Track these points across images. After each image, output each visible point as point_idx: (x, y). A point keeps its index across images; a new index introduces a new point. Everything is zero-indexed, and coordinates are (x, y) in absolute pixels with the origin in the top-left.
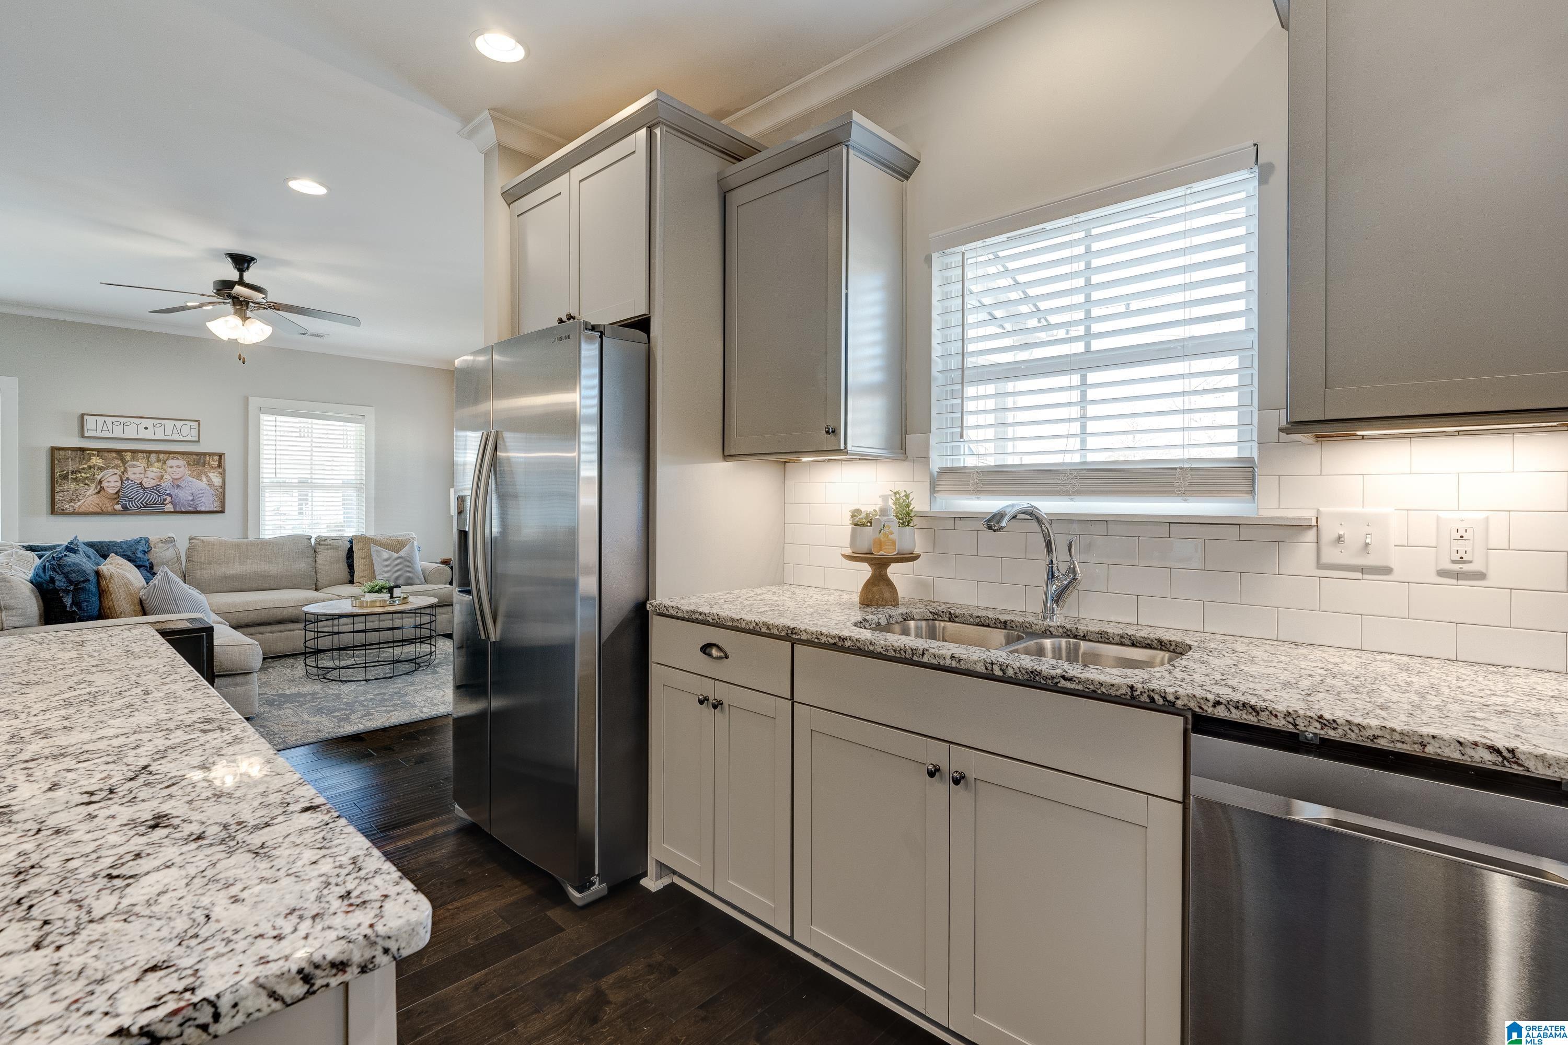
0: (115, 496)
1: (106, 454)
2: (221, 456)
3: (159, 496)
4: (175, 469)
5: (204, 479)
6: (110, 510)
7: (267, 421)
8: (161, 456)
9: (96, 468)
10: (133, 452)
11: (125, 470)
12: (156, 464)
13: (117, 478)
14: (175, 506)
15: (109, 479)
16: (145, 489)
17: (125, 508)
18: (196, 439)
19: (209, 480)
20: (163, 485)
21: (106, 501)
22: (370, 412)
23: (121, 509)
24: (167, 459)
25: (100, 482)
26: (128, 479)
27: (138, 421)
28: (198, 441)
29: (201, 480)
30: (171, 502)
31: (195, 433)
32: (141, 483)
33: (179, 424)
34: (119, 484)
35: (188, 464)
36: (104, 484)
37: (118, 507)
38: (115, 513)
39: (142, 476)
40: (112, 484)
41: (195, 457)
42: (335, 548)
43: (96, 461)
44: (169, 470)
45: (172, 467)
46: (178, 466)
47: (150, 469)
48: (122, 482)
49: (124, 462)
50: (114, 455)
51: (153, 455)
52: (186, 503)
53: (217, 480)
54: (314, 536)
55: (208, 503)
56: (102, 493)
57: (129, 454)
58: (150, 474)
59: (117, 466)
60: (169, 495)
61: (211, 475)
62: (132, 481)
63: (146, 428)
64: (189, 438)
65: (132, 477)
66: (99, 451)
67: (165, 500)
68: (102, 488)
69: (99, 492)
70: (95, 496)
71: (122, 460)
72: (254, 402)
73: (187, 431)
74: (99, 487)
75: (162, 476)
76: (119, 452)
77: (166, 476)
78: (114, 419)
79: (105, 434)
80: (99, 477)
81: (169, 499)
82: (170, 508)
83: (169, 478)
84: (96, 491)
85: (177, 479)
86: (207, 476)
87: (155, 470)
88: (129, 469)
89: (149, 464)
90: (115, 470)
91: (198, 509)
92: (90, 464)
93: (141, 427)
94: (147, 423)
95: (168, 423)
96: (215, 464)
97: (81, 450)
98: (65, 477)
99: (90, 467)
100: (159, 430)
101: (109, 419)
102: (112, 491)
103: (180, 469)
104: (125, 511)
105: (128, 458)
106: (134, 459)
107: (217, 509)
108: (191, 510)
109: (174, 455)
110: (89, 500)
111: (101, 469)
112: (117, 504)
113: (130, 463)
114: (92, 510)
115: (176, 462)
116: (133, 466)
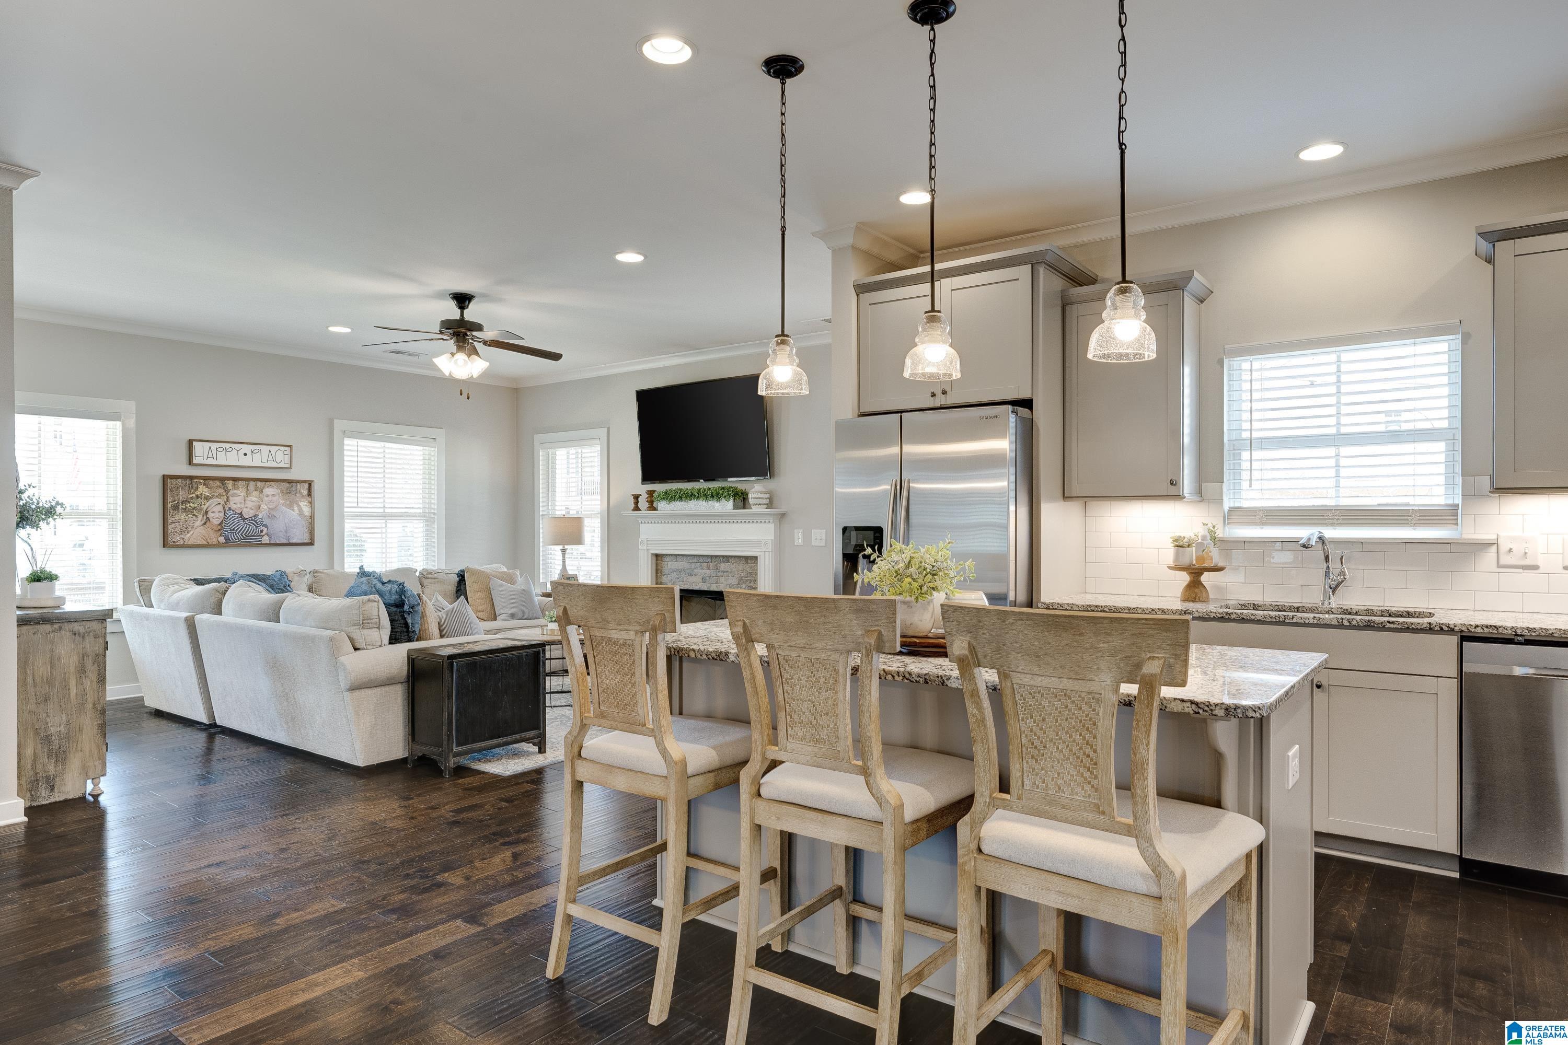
0: (219, 528)
1: (211, 482)
2: (310, 483)
3: (256, 527)
4: (270, 498)
5: (296, 509)
6: (215, 542)
7: (350, 444)
8: (259, 484)
9: (203, 497)
10: (235, 480)
11: (228, 500)
12: (255, 493)
13: (220, 508)
14: (270, 538)
15: (214, 510)
16: (245, 519)
17: (227, 539)
18: (287, 465)
19: (300, 510)
20: (260, 515)
21: (212, 533)
22: (440, 434)
23: (224, 541)
24: (264, 487)
25: (206, 512)
26: (230, 509)
27: (238, 446)
28: (290, 468)
29: (293, 510)
30: (267, 534)
31: (287, 460)
32: (241, 514)
33: (273, 449)
34: (222, 515)
35: (282, 492)
36: (210, 515)
37: (222, 539)
38: (218, 546)
39: (242, 505)
40: (217, 515)
41: (286, 485)
42: (442, 582)
43: (203, 490)
44: (266, 499)
45: (267, 496)
46: (273, 495)
47: (249, 498)
48: (225, 512)
49: (227, 491)
50: (218, 483)
51: (252, 483)
52: (280, 535)
53: (306, 510)
54: (419, 569)
55: (300, 535)
56: (208, 524)
57: (231, 482)
58: (250, 504)
59: (220, 496)
60: (265, 526)
61: (301, 504)
62: (233, 511)
63: (245, 454)
64: (282, 465)
65: (233, 507)
66: (206, 478)
67: (262, 531)
68: (208, 519)
69: (205, 524)
70: (202, 527)
71: (224, 489)
72: (339, 425)
73: (280, 457)
74: (205, 518)
75: (259, 506)
76: (222, 480)
77: (264, 506)
78: (218, 445)
79: (210, 461)
80: (205, 507)
81: (265, 530)
82: (266, 540)
83: (266, 507)
84: (203, 522)
85: (272, 509)
86: (299, 506)
87: (254, 499)
88: (231, 498)
89: (248, 494)
90: (219, 500)
91: (291, 542)
92: (198, 493)
93: (241, 453)
94: (247, 448)
95: (265, 449)
96: (305, 492)
97: (191, 478)
98: (176, 508)
99: (197, 497)
100: (257, 456)
101: (213, 445)
102: (216, 522)
103: (274, 498)
104: (228, 543)
105: (230, 487)
106: (235, 487)
107: (307, 541)
108: (285, 542)
109: (271, 483)
110: (197, 532)
111: (207, 498)
112: (221, 535)
113: (232, 492)
114: (199, 542)
115: (270, 490)
116: (234, 495)
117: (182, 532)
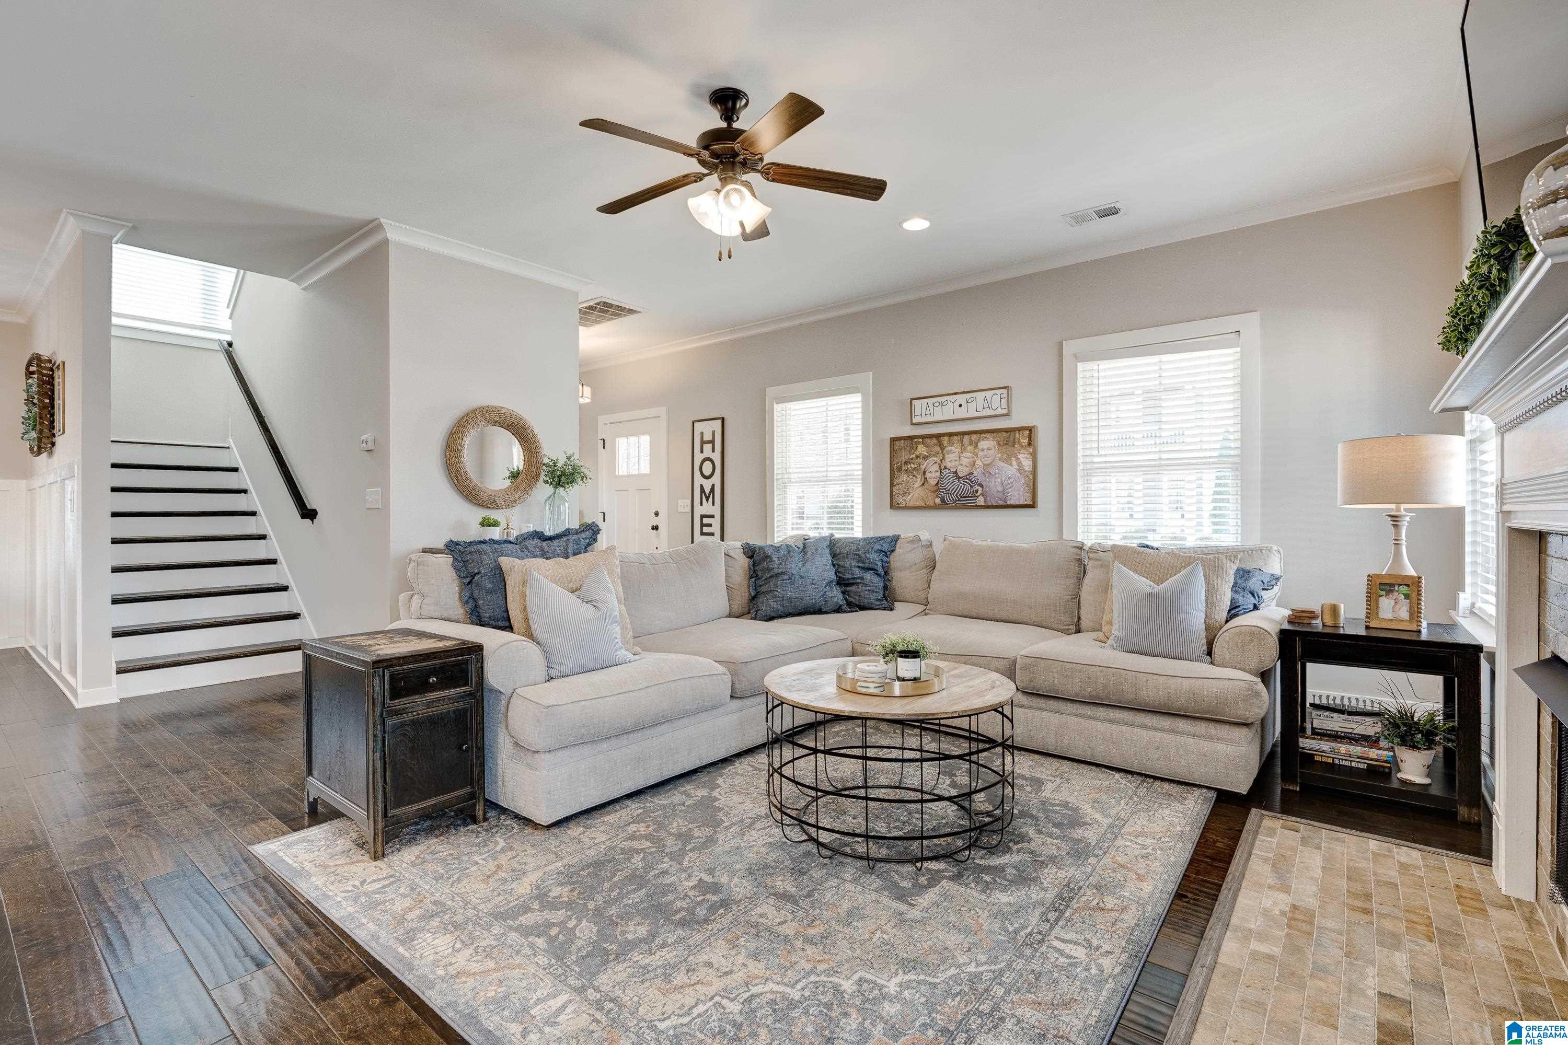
0: (936, 488)
1: (928, 440)
2: (1031, 430)
3: (972, 487)
4: (986, 452)
5: (1014, 463)
6: (932, 503)
7: (1085, 370)
8: (974, 437)
10: (950, 435)
11: (943, 459)
12: (970, 448)
13: (936, 467)
14: (985, 499)
15: (931, 469)
16: (959, 478)
17: (943, 501)
18: (1005, 412)
19: (1020, 464)
20: (975, 473)
21: (929, 493)
22: (1251, 324)
23: (940, 503)
24: (979, 441)
25: (924, 473)
26: (945, 468)
27: (954, 398)
28: (1008, 414)
29: (1011, 465)
30: (982, 494)
31: (1004, 405)
32: (956, 472)
33: (990, 394)
34: (938, 474)
35: (999, 445)
36: (928, 475)
37: (938, 501)
38: (936, 507)
39: (957, 463)
40: (934, 475)
41: (1004, 434)
43: (922, 449)
44: (981, 453)
45: (983, 450)
46: (989, 449)
47: (963, 455)
48: (941, 471)
49: (942, 449)
50: (935, 441)
51: (966, 437)
52: (997, 495)
53: (1028, 464)
55: (1019, 495)
56: (926, 485)
58: (964, 461)
59: (937, 454)
60: (981, 485)
61: (1021, 456)
62: (949, 470)
63: (960, 406)
64: (999, 412)
65: (949, 465)
66: (924, 437)
67: (977, 491)
68: (926, 479)
69: (923, 484)
70: (920, 488)
72: (1071, 347)
73: (997, 402)
74: (923, 479)
75: (974, 462)
76: (938, 436)
77: (978, 462)
78: (934, 400)
79: (929, 419)
80: (923, 467)
81: (980, 489)
82: (981, 501)
83: (981, 464)
85: (988, 465)
86: (1018, 459)
87: (969, 455)
88: (946, 456)
89: (963, 449)
90: (936, 458)
91: (1008, 503)
92: (917, 453)
93: (956, 405)
94: (961, 399)
95: (980, 396)
96: (1025, 441)
97: (911, 438)
98: (899, 469)
99: (917, 457)
100: (972, 406)
101: (930, 401)
102: (933, 482)
103: (990, 452)
104: (943, 505)
105: (945, 443)
106: (951, 444)
107: (1029, 502)
108: (1001, 503)
109: (986, 435)
110: (916, 494)
111: (925, 458)
112: (937, 496)
113: (947, 449)
114: (918, 504)
115: (987, 444)
116: (950, 452)
117: (904, 493)
